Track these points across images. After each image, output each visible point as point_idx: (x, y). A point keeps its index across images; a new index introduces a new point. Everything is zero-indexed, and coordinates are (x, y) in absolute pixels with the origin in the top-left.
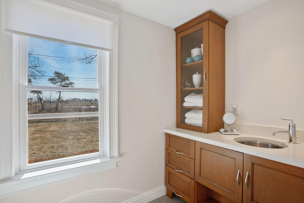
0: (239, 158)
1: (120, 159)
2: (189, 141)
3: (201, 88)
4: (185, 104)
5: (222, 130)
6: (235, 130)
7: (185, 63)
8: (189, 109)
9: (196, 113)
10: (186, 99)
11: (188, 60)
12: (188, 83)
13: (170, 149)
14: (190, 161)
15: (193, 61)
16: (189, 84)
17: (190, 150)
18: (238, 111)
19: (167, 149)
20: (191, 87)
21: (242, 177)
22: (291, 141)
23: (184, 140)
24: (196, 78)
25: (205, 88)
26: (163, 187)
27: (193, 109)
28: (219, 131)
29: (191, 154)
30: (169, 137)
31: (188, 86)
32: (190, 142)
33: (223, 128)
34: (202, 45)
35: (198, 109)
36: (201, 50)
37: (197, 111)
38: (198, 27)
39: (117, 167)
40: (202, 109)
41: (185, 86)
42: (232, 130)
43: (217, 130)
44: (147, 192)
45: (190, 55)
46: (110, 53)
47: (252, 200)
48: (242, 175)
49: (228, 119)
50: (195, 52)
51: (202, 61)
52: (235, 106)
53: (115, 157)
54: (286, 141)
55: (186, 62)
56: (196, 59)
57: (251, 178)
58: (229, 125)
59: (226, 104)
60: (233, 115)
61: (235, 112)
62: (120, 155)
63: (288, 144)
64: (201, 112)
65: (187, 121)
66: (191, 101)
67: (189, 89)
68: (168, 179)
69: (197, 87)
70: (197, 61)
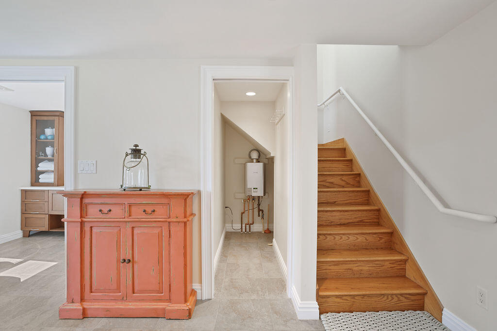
4: (39, 169)
7: (40, 138)
8: (43, 172)
9: (48, 174)
10: (40, 165)
11: (42, 137)
13: (26, 200)
14: (44, 204)
15: (46, 138)
16: (43, 154)
17: (45, 197)
19: (22, 202)
20: (45, 156)
24: (49, 150)
25: (55, 158)
26: (19, 232)
27: (45, 172)
29: (45, 199)
30: (24, 193)
31: (42, 155)
32: (44, 192)
35: (50, 172)
36: (53, 131)
40: (53, 172)
41: (39, 156)
45: (44, 133)
50: (48, 132)
51: (53, 140)
56: (50, 137)
64: (52, 174)
65: (41, 181)
66: (45, 166)
67: (43, 157)
68: (25, 223)
69: (49, 157)
70: (50, 139)
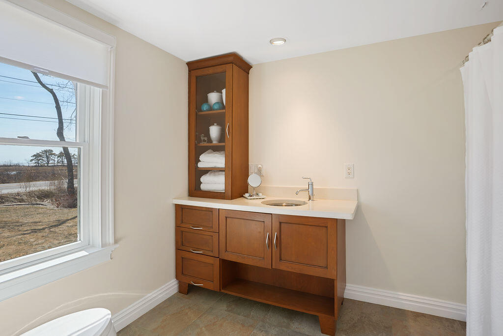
0: (268, 221)
1: (117, 246)
2: (210, 210)
3: (223, 144)
4: (200, 165)
5: (247, 195)
6: (260, 194)
7: (201, 111)
8: (206, 171)
9: (215, 175)
10: (202, 157)
11: (205, 107)
12: (204, 137)
13: (183, 225)
14: (212, 236)
15: (211, 108)
16: (206, 139)
17: (212, 222)
18: (263, 172)
19: (177, 227)
20: (208, 142)
21: (271, 239)
22: (310, 199)
23: (204, 211)
24: (214, 131)
25: (228, 144)
26: (173, 282)
27: (210, 171)
28: (243, 196)
29: (213, 226)
30: (180, 209)
31: (204, 141)
32: (212, 211)
33: (247, 192)
34: (224, 91)
35: (217, 171)
36: (222, 96)
37: (217, 173)
38: (219, 69)
39: (111, 259)
40: (224, 171)
41: (200, 141)
42: (257, 194)
43: (242, 196)
44: (153, 293)
45: (206, 100)
46: (102, 90)
47: (281, 259)
48: (271, 236)
49: (253, 181)
50: (213, 97)
51: (224, 111)
52: (260, 166)
53: (109, 244)
54: (306, 199)
55: (202, 109)
56: (216, 107)
57: (279, 239)
58: (254, 188)
59: (249, 164)
60: (258, 176)
61: (259, 172)
62: (116, 241)
63: (308, 202)
64: (222, 174)
65: (203, 187)
66: (208, 160)
67: (205, 144)
68: (182, 268)
69: (215, 142)
70: (217, 110)
